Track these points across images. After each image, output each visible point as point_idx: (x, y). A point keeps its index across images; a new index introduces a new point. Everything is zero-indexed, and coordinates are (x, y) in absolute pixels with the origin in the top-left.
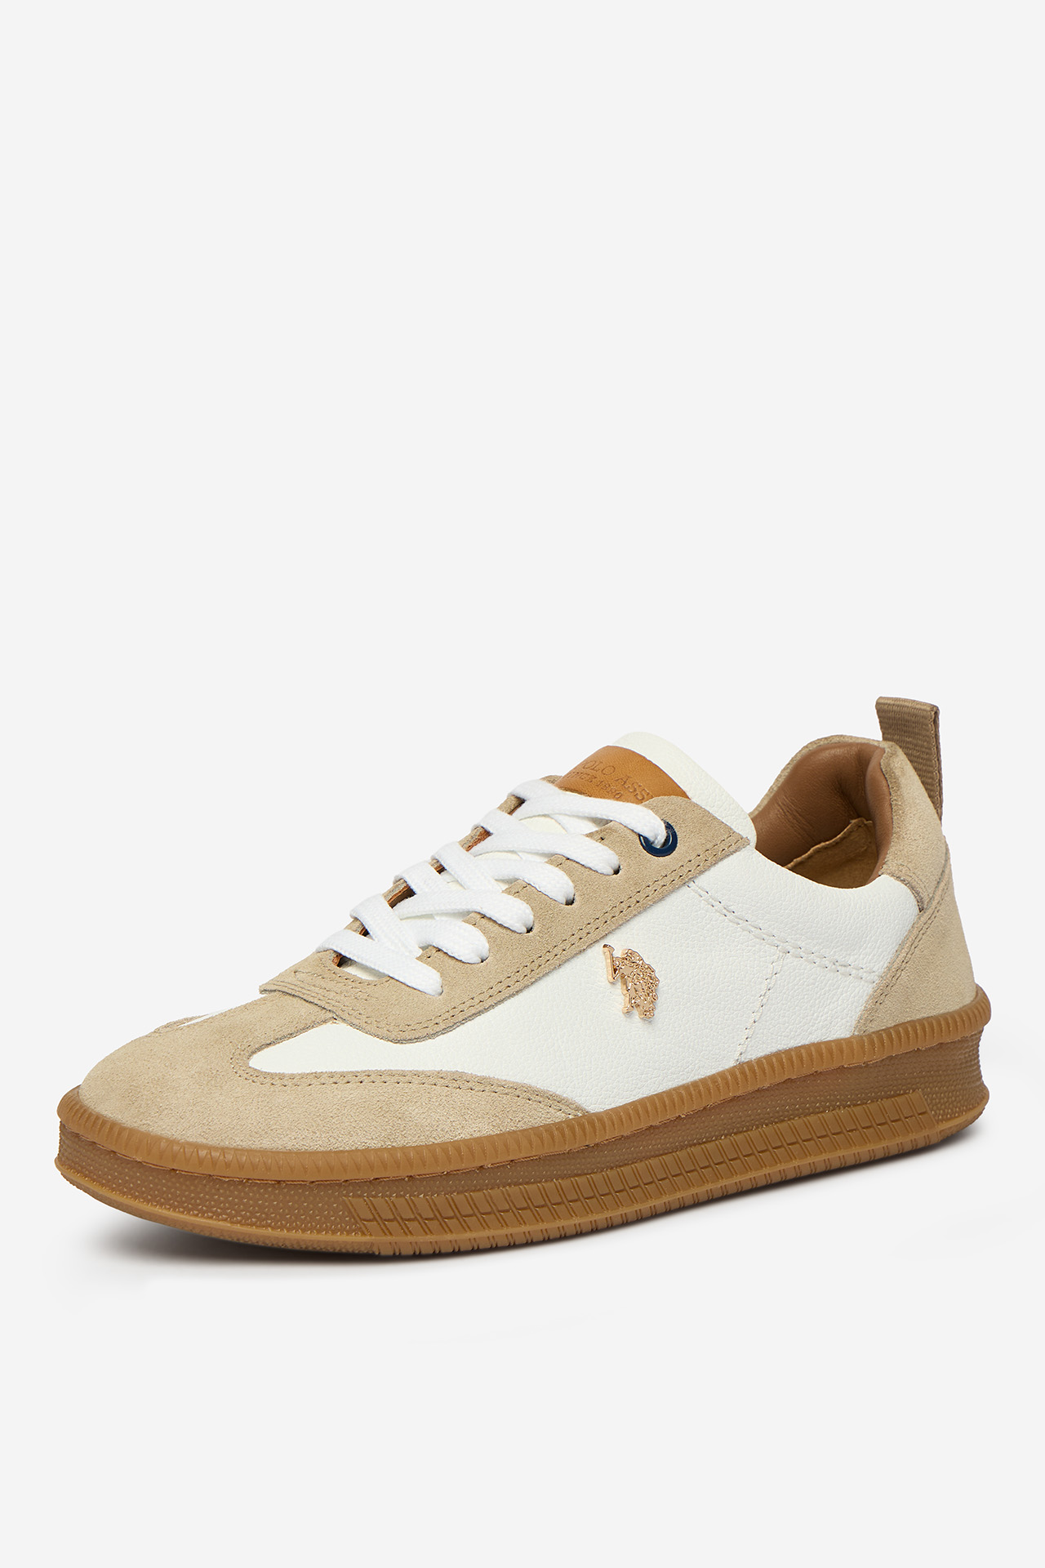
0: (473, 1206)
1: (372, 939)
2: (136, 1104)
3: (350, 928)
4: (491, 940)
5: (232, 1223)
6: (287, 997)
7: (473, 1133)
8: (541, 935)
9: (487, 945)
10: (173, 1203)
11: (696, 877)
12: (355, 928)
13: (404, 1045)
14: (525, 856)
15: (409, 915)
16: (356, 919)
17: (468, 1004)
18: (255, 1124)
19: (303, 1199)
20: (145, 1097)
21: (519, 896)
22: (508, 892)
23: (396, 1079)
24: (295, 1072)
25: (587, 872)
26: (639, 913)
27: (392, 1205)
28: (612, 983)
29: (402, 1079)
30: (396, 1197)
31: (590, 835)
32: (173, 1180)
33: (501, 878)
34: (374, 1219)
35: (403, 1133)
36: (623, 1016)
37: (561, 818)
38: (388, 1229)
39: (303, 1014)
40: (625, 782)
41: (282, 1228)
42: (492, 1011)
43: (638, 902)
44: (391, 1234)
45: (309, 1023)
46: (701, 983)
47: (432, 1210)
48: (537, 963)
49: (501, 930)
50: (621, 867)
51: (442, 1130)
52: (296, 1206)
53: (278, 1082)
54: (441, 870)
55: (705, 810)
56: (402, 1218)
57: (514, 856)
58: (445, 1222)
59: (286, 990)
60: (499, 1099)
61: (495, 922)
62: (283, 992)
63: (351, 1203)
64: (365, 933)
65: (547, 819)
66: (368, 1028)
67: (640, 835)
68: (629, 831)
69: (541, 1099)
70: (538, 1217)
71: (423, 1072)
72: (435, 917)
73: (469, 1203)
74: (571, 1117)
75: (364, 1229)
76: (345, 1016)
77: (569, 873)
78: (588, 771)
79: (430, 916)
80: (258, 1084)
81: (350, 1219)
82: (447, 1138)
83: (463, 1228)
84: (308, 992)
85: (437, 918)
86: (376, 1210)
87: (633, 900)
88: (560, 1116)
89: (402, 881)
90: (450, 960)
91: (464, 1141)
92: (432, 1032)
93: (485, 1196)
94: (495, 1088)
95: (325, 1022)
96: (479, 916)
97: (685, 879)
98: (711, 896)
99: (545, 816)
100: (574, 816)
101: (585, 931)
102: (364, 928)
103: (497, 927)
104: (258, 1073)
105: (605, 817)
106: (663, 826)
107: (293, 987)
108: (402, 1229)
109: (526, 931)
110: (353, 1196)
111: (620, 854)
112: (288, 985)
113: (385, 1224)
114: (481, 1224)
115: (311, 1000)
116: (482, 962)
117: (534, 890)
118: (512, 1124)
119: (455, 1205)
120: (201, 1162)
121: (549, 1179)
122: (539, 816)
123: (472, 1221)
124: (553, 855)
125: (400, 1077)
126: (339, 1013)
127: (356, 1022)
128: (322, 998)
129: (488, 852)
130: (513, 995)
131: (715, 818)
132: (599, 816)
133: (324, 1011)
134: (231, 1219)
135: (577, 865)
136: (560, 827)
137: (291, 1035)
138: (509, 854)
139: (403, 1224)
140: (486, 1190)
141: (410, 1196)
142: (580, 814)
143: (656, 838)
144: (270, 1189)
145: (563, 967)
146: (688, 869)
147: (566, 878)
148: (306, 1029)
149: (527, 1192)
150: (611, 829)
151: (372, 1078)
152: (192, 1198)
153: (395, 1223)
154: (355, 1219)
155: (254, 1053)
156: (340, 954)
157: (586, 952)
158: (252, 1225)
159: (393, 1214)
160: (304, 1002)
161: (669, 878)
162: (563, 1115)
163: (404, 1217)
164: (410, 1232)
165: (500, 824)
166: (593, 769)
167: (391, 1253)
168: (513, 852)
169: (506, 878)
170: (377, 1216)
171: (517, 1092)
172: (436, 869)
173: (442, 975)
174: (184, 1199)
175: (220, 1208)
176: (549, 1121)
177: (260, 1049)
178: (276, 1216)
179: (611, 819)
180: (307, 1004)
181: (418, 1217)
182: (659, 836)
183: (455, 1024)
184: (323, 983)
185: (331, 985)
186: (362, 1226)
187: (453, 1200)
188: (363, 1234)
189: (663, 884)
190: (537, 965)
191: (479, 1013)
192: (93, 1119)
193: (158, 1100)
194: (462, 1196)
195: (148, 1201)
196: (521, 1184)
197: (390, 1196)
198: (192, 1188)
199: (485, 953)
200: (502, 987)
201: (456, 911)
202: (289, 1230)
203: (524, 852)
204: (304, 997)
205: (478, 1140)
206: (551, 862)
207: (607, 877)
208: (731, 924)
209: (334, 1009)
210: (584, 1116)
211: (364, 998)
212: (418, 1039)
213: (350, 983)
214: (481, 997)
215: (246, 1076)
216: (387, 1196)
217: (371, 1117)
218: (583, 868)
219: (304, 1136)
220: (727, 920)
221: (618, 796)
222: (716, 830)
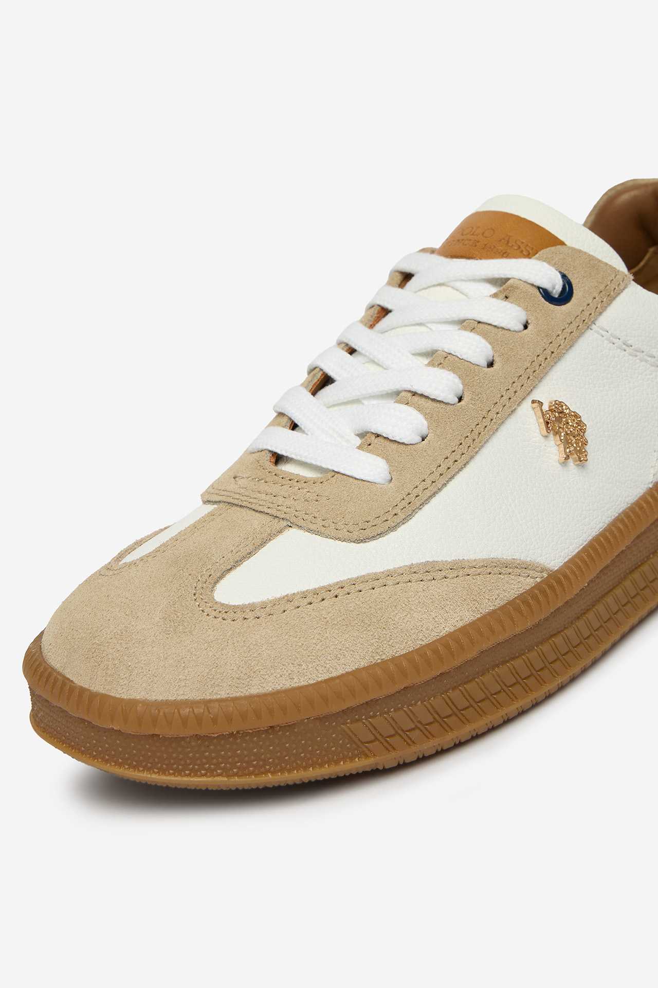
0: (468, 698)
1: (303, 432)
2: (102, 665)
3: (279, 425)
4: (428, 416)
5: (228, 776)
6: (234, 508)
7: (456, 624)
8: (473, 402)
9: (425, 423)
10: (162, 766)
11: (596, 320)
12: (283, 424)
13: (368, 543)
14: (434, 327)
15: (335, 403)
16: (281, 414)
17: (421, 487)
18: (235, 669)
19: (300, 737)
20: (110, 656)
21: (443, 368)
22: (431, 364)
23: (370, 584)
24: (265, 599)
25: (501, 332)
26: (555, 363)
27: (391, 721)
28: (546, 437)
29: (376, 583)
30: (395, 711)
31: (495, 296)
32: (157, 744)
33: (418, 351)
34: (376, 739)
35: (390, 643)
36: (559, 466)
37: (458, 285)
38: (391, 745)
39: (256, 527)
40: (508, 242)
41: (282, 770)
42: (445, 490)
43: (552, 353)
44: (394, 749)
45: (265, 536)
46: (616, 419)
47: (431, 713)
48: (476, 432)
49: (435, 404)
50: (529, 321)
51: (427, 629)
52: (294, 746)
53: (250, 615)
54: (352, 351)
55: (589, 255)
56: (403, 730)
57: (423, 329)
58: (444, 721)
59: (230, 500)
60: (474, 581)
61: (427, 397)
62: (229, 503)
63: (350, 729)
64: (294, 426)
65: (443, 288)
66: (327, 532)
67: (539, 288)
68: (528, 286)
69: (511, 570)
70: (527, 689)
71: (395, 570)
72: (363, 401)
73: (464, 696)
74: (538, 580)
75: (367, 752)
76: (301, 523)
77: (485, 335)
78: (469, 237)
79: (357, 401)
80: (229, 621)
81: (351, 746)
82: (433, 636)
83: (463, 722)
84: (255, 501)
85: (366, 402)
86: (375, 729)
87: (548, 352)
88: (528, 583)
89: (318, 369)
90: (391, 444)
91: (450, 635)
92: (393, 525)
93: (478, 684)
94: (467, 571)
95: (280, 532)
96: (410, 394)
97: (586, 322)
98: (611, 335)
99: (440, 285)
100: (470, 280)
101: (512, 390)
102: (293, 421)
103: (430, 402)
104: (227, 609)
105: (503, 276)
106: (559, 276)
107: (237, 496)
108: (405, 741)
109: (457, 400)
110: (351, 722)
111: (526, 309)
112: (232, 495)
113: (386, 741)
114: (478, 712)
115: (260, 509)
116: (423, 440)
117: (456, 359)
118: (490, 603)
119: (452, 702)
120: (185, 721)
121: (531, 649)
122: (434, 286)
123: (469, 713)
124: (464, 321)
125: (375, 581)
126: (294, 519)
127: (313, 527)
128: (271, 505)
129: (393, 329)
130: (461, 469)
131: (600, 261)
132: (496, 276)
133: (276, 520)
134: (226, 773)
135: (489, 327)
136: (458, 293)
137: (250, 554)
138: (418, 328)
139: (404, 736)
140: (478, 678)
141: (408, 707)
142: (477, 278)
143: (554, 288)
144: (264, 736)
145: (499, 430)
146: (589, 313)
147: (483, 341)
148: (263, 544)
149: (514, 667)
150: (512, 286)
151: (346, 589)
152: (181, 759)
153: (397, 737)
154: (355, 743)
155: (216, 582)
156: (275, 453)
157: (517, 411)
158: (250, 774)
159: (394, 729)
160: (254, 512)
161: (574, 325)
162: (532, 580)
163: (405, 729)
164: (413, 742)
165: (393, 298)
166: (473, 234)
167: (396, 764)
168: (421, 324)
169: (424, 351)
170: (378, 736)
171: (489, 570)
172: (346, 351)
173: (388, 461)
174: (172, 761)
175: (213, 764)
176: (522, 591)
177: (221, 577)
178: (273, 761)
179: (509, 277)
180: (257, 514)
181: (419, 725)
182: (555, 285)
183: (414, 511)
184: (266, 488)
185: (275, 489)
186: (365, 749)
187: (449, 698)
188: (367, 756)
189: (570, 331)
190: (477, 434)
191: (434, 494)
192: (59, 684)
193: (126, 658)
194: (457, 692)
195: (134, 767)
196: (507, 661)
197: (389, 711)
198: (180, 749)
199: (425, 431)
200: (449, 463)
201: (385, 393)
202: (290, 771)
203: (433, 322)
204: (253, 506)
205: (462, 630)
206: (465, 328)
207: (520, 334)
208: (631, 357)
209: (287, 516)
210: (549, 576)
211: (314, 498)
212: (380, 535)
213: (295, 484)
214: (433, 478)
215: (214, 613)
216: (385, 713)
217: (355, 635)
218: (496, 329)
219: (290, 672)
220: (627, 355)
221: (505, 255)
222: (604, 272)
